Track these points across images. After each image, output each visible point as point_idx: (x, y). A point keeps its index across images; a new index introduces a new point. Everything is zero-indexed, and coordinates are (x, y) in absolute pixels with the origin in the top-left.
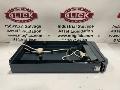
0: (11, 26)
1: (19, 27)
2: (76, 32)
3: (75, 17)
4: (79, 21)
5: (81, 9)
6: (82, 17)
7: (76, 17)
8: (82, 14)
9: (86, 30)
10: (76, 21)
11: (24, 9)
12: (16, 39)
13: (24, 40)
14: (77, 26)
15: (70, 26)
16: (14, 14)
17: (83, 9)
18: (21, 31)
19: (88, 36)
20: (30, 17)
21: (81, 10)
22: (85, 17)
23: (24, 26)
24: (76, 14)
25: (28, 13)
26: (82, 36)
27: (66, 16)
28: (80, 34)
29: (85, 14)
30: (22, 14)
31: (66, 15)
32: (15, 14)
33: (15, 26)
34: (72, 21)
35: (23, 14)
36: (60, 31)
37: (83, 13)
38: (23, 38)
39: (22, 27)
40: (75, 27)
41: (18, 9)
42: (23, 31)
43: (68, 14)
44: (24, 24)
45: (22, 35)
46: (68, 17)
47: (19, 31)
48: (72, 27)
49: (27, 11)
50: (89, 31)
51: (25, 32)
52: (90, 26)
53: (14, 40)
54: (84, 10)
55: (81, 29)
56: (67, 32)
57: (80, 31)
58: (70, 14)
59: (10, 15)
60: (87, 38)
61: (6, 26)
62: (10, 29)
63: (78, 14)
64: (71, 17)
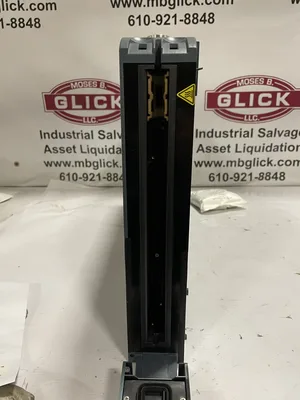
0: (55, 135)
1: (80, 136)
2: (251, 150)
3: (247, 106)
4: (261, 118)
5: (266, 80)
6: (269, 103)
7: (251, 104)
8: (270, 96)
9: (282, 145)
10: (252, 116)
11: (99, 83)
12: (68, 174)
13: (90, 177)
14: (256, 133)
15: (231, 131)
16: (69, 97)
17: (274, 81)
18: (85, 150)
19: (288, 163)
20: (113, 107)
21: (265, 84)
22: (278, 104)
23: (96, 135)
24: (252, 96)
25: (108, 97)
26: (269, 163)
27: (222, 102)
28: (263, 156)
29: (279, 94)
30: (92, 97)
31: (223, 99)
32: (73, 98)
33: (69, 135)
34: (240, 118)
35: (96, 99)
36: (203, 150)
37: (274, 94)
38: (90, 170)
39: (88, 136)
40: (248, 134)
41: (82, 83)
42: (90, 150)
43: (229, 96)
44: (96, 128)
45: (87, 164)
46: (228, 104)
47: (78, 149)
48: (238, 134)
49: (108, 89)
50: (291, 148)
51: (95, 151)
52: (294, 133)
53: (62, 176)
54: (276, 82)
55: (267, 141)
56: (222, 149)
57: (263, 149)
58: (233, 95)
59: (59, 101)
60: (284, 169)
61: (43, 135)
62: (53, 143)
63: (257, 94)
64: (237, 104)
